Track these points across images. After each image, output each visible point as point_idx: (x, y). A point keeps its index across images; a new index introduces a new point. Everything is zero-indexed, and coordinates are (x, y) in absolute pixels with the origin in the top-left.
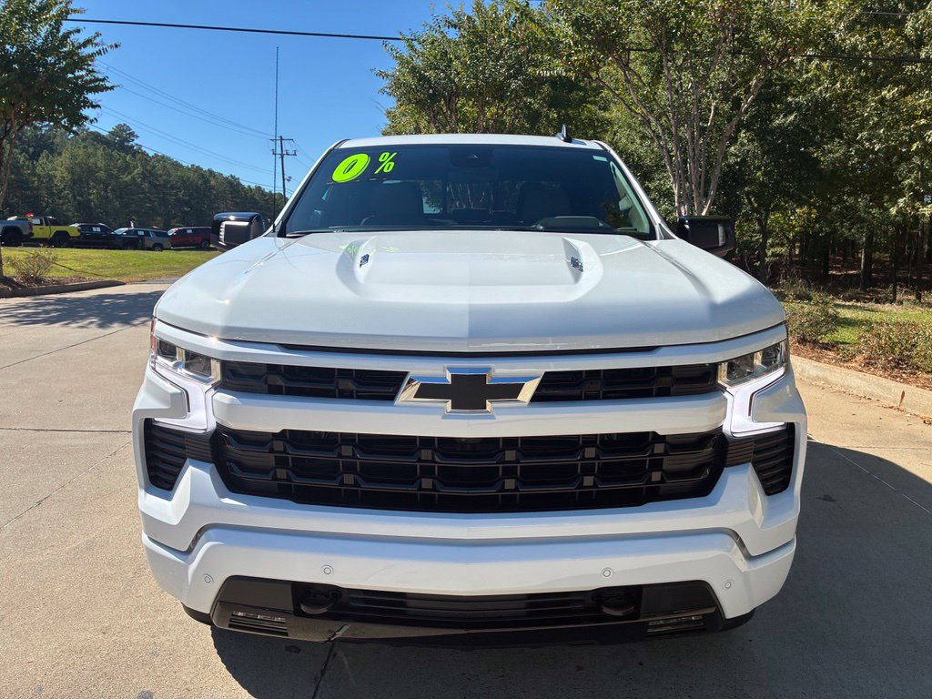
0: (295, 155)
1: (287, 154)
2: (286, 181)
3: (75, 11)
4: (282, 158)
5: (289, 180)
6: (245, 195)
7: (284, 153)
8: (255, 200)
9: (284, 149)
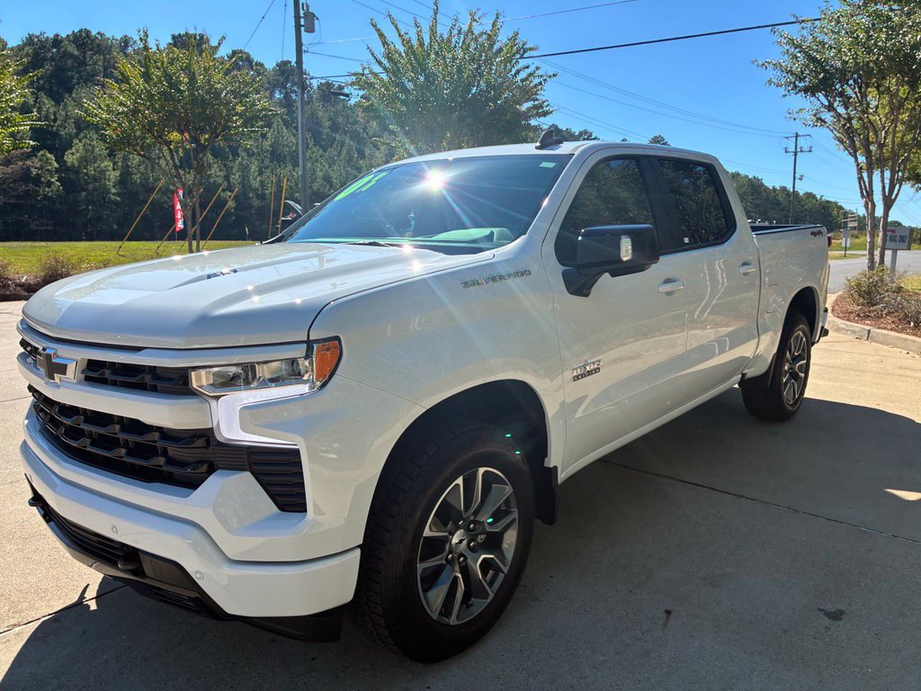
0: (810, 151)
1: (801, 151)
2: (797, 180)
3: (531, 49)
4: (796, 155)
5: (801, 179)
6: (767, 196)
7: (798, 150)
8: (778, 200)
9: (798, 147)
